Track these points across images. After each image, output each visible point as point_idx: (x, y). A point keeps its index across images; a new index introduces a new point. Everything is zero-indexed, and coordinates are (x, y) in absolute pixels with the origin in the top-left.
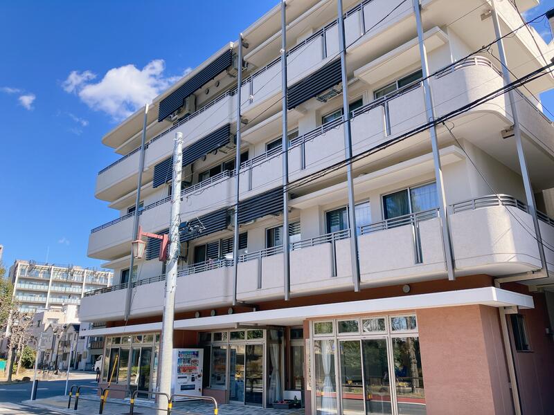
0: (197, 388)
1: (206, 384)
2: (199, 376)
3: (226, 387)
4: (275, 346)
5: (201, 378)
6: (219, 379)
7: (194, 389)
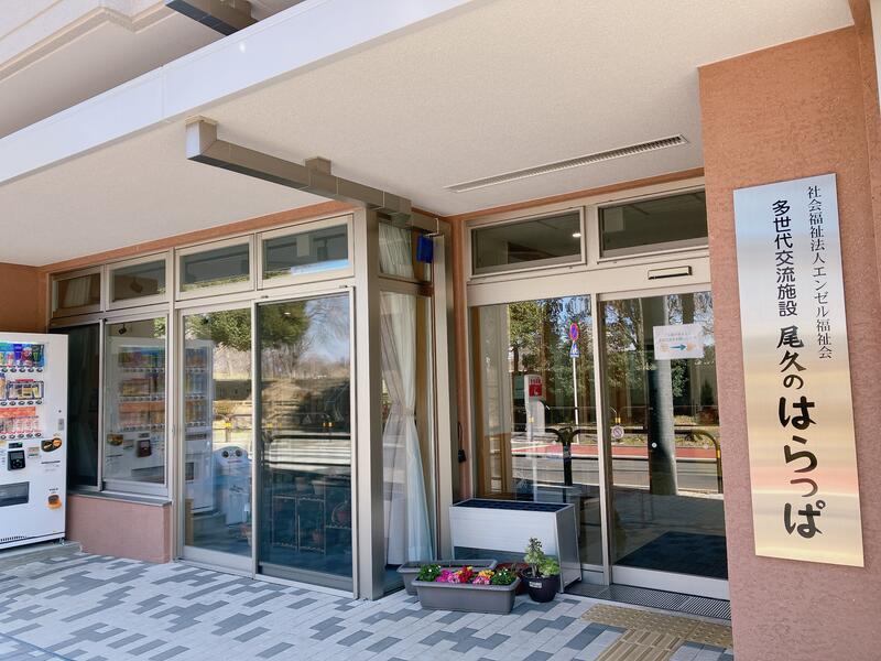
0: (38, 495)
1: (80, 476)
2: (49, 446)
3: (167, 492)
4: (399, 306)
5: (61, 454)
6: (144, 451)
7: (24, 499)
